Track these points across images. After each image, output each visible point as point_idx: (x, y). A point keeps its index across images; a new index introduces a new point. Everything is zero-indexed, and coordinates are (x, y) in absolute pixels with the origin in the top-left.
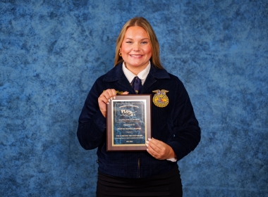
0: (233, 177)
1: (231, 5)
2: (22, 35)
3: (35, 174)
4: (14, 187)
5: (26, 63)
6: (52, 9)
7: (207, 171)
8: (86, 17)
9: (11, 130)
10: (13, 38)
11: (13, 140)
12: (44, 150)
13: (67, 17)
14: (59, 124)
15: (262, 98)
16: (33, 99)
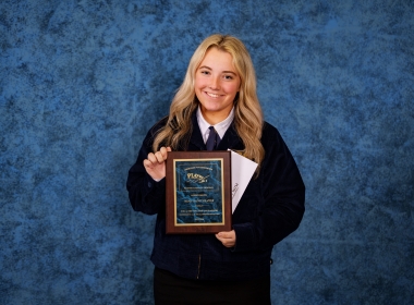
0: (327, 224)
3: (23, 221)
5: (6, 46)
12: (36, 184)
14: (60, 143)
16: (18, 104)
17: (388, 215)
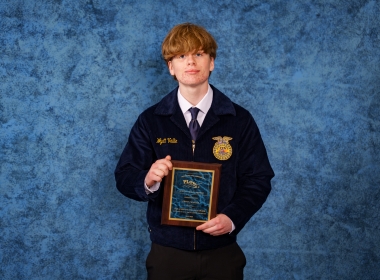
0: (296, 237)
1: (294, 22)
2: (31, 58)
3: (48, 235)
4: (22, 251)
5: (37, 94)
6: (70, 26)
7: (264, 229)
8: (112, 36)
9: (17, 178)
10: (20, 62)
11: (20, 192)
12: (59, 204)
13: (89, 36)
14: (79, 171)
15: (333, 139)
16: (45, 140)
17: (346, 230)
